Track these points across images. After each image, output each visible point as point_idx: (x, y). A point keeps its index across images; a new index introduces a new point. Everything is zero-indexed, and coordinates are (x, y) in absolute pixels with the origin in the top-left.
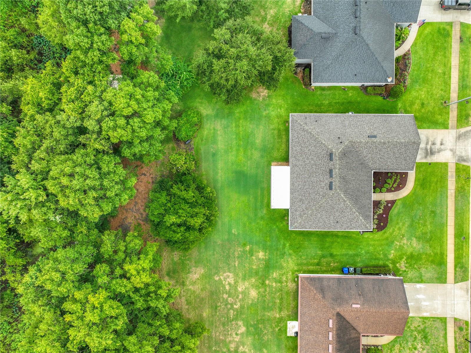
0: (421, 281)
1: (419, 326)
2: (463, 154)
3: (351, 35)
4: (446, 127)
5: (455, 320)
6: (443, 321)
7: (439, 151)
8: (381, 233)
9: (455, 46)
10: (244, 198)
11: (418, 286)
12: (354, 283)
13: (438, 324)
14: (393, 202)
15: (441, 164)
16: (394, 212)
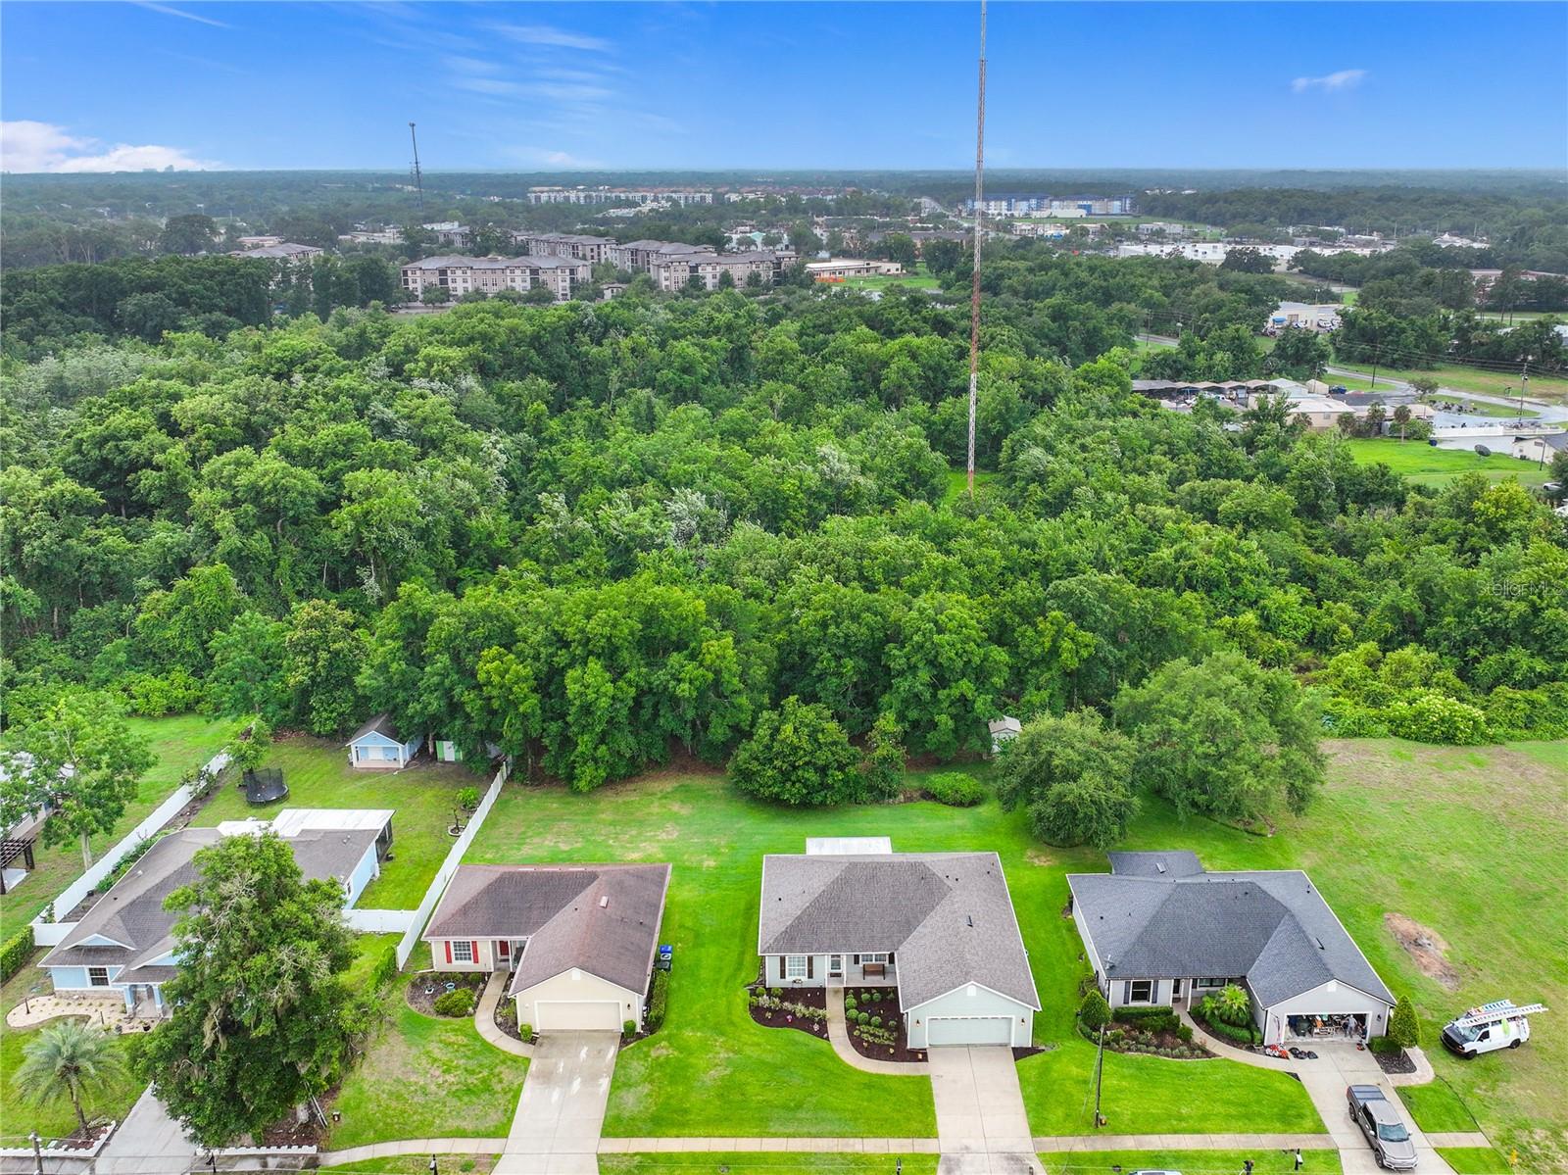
0: (615, 1086)
1: (501, 1081)
4: (1036, 1130)
5: (498, 1157)
6: (501, 1131)
8: (748, 1015)
11: (605, 1083)
13: (494, 1119)
14: (822, 1033)
15: (933, 1124)
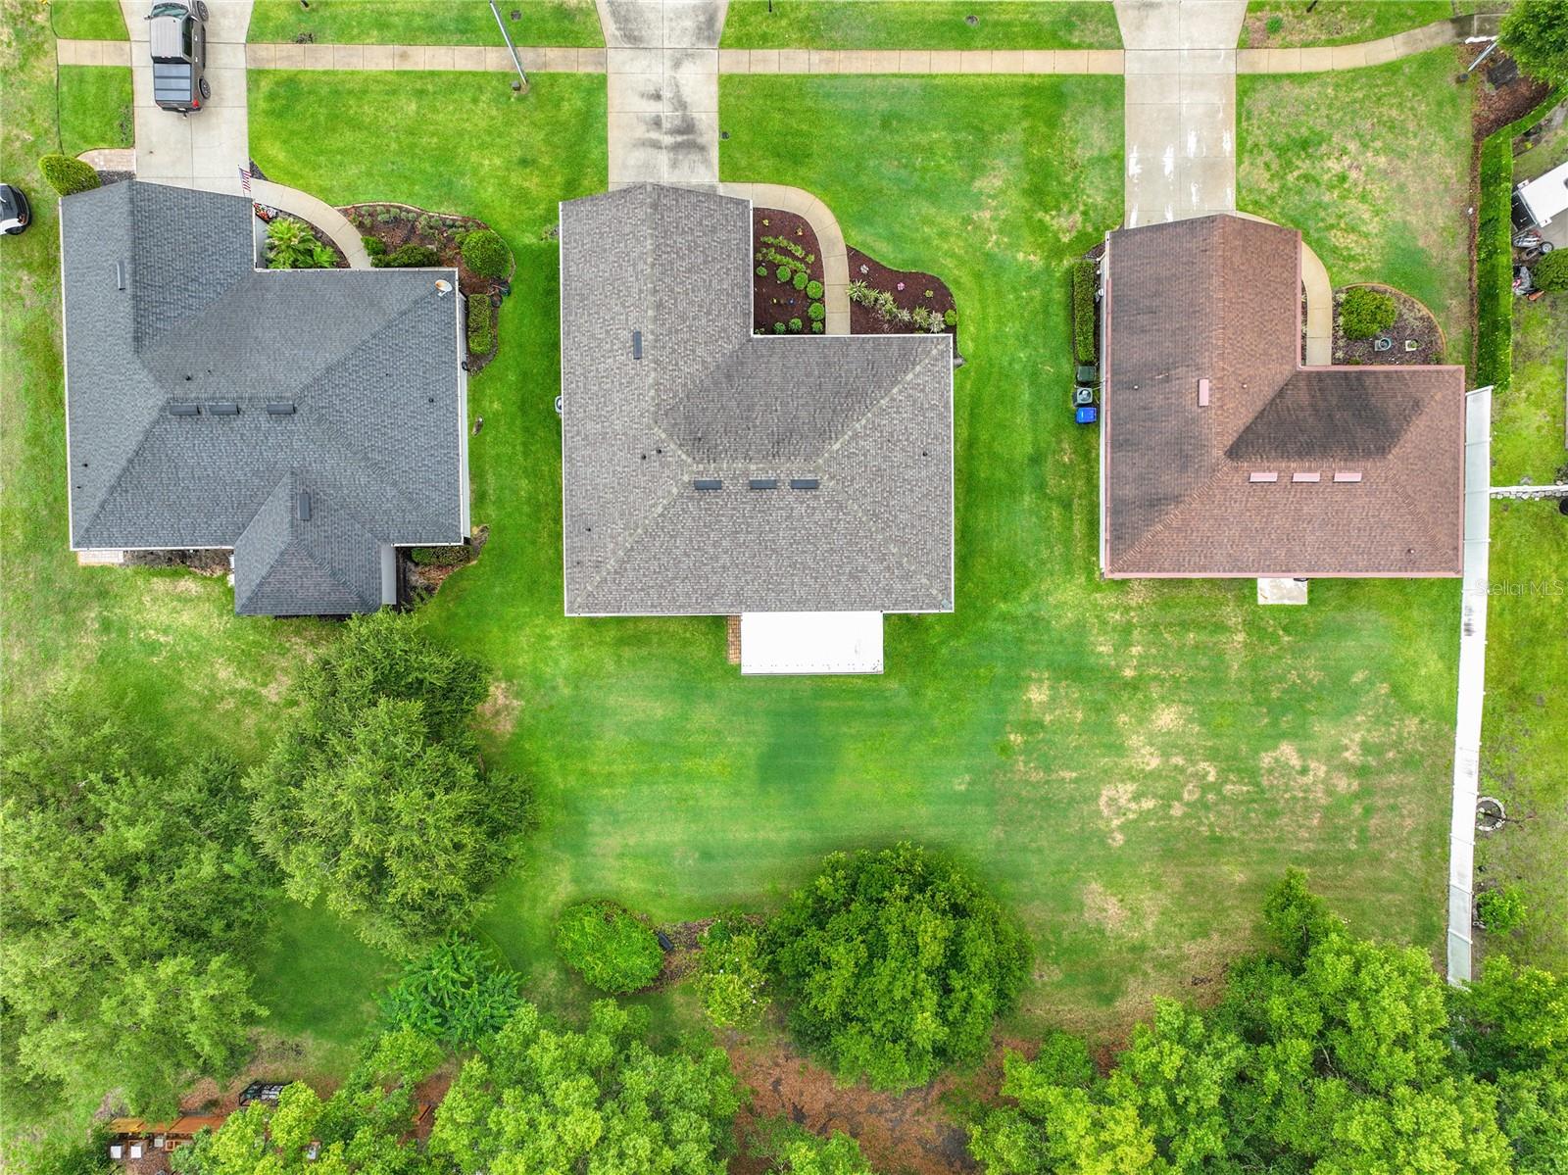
0: (1118, 159)
1: (1267, 166)
2: (689, 23)
3: (297, 425)
4: (599, 84)
5: (1244, 45)
6: (1247, 85)
7: (681, 104)
8: (959, 298)
9: (327, 59)
10: (851, 754)
11: (1133, 168)
12: (1126, 395)
13: (1261, 100)
14: (855, 257)
15: (723, 97)
16: (887, 254)
